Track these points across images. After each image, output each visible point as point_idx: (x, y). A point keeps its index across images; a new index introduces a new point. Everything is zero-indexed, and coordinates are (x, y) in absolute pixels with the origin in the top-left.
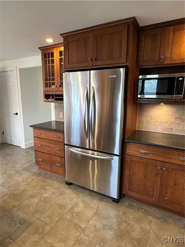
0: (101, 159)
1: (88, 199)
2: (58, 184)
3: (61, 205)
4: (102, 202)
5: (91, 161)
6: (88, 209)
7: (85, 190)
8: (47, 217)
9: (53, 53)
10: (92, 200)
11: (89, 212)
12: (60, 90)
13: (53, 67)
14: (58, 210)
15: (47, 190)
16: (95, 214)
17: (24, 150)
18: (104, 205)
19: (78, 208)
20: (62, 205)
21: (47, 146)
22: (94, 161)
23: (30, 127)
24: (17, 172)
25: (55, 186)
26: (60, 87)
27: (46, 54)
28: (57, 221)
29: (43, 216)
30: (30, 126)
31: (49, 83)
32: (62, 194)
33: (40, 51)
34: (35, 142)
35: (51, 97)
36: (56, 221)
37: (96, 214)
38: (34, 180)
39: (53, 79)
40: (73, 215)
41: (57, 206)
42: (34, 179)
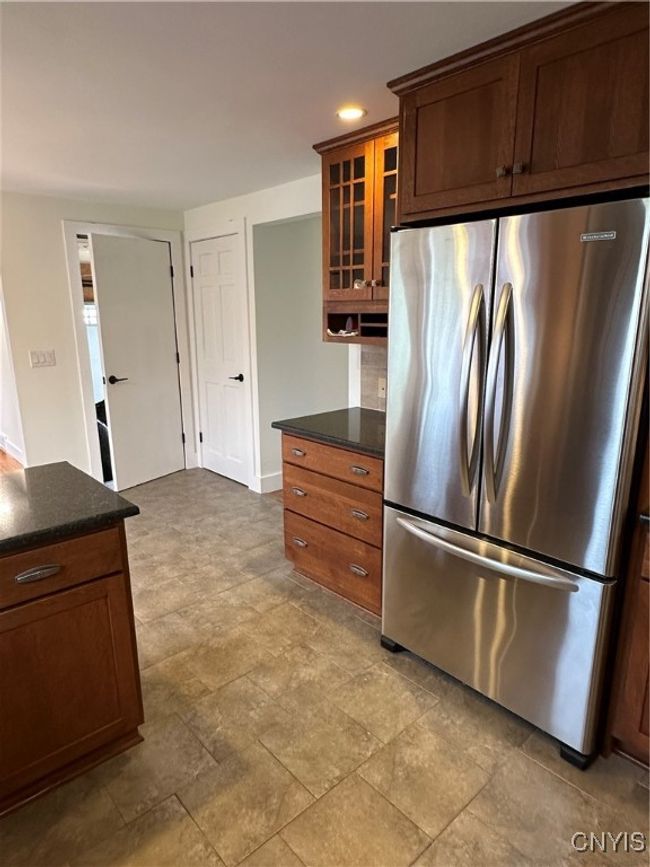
0: (523, 581)
1: (458, 722)
2: (354, 638)
3: (354, 722)
4: (516, 748)
5: (482, 581)
6: (452, 765)
7: (450, 685)
8: (300, 758)
9: (362, 159)
10: (474, 731)
11: (457, 780)
12: (380, 298)
13: (360, 211)
14: (343, 739)
15: (312, 656)
16: (480, 791)
17: (255, 499)
18: (522, 766)
19: (417, 752)
20: (359, 724)
21: (323, 499)
22: (497, 585)
23: (273, 426)
24: (226, 574)
25: (342, 646)
26: (380, 287)
27: (339, 165)
28: (336, 782)
29: (289, 749)
30: (274, 423)
31: (344, 271)
32: (361, 680)
33: (320, 157)
34: (288, 479)
35: (349, 321)
36: (332, 782)
37: (486, 793)
38: (274, 611)
39: (359, 259)
40: (392, 774)
41: (340, 722)
42: (277, 606)
